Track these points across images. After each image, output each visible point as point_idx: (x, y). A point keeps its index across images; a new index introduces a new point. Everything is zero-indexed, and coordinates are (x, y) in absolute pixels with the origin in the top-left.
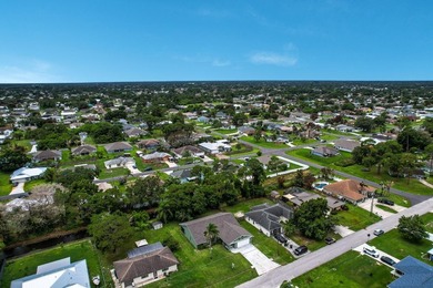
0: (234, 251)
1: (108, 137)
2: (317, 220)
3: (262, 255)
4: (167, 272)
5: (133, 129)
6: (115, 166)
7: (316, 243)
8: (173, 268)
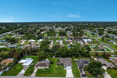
0: (65, 69)
1: (62, 35)
2: (94, 68)
3: (72, 73)
4: (46, 68)
5: (69, 33)
6: (58, 42)
7: (92, 75)
8: (48, 67)
